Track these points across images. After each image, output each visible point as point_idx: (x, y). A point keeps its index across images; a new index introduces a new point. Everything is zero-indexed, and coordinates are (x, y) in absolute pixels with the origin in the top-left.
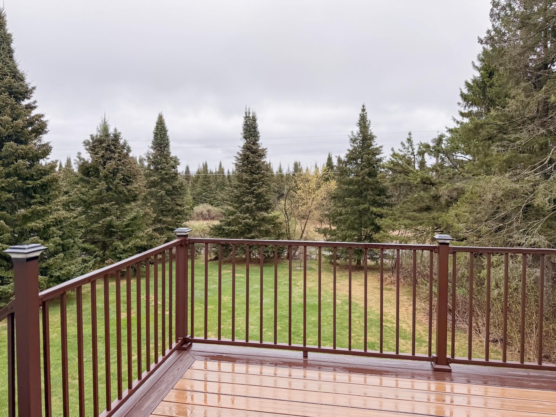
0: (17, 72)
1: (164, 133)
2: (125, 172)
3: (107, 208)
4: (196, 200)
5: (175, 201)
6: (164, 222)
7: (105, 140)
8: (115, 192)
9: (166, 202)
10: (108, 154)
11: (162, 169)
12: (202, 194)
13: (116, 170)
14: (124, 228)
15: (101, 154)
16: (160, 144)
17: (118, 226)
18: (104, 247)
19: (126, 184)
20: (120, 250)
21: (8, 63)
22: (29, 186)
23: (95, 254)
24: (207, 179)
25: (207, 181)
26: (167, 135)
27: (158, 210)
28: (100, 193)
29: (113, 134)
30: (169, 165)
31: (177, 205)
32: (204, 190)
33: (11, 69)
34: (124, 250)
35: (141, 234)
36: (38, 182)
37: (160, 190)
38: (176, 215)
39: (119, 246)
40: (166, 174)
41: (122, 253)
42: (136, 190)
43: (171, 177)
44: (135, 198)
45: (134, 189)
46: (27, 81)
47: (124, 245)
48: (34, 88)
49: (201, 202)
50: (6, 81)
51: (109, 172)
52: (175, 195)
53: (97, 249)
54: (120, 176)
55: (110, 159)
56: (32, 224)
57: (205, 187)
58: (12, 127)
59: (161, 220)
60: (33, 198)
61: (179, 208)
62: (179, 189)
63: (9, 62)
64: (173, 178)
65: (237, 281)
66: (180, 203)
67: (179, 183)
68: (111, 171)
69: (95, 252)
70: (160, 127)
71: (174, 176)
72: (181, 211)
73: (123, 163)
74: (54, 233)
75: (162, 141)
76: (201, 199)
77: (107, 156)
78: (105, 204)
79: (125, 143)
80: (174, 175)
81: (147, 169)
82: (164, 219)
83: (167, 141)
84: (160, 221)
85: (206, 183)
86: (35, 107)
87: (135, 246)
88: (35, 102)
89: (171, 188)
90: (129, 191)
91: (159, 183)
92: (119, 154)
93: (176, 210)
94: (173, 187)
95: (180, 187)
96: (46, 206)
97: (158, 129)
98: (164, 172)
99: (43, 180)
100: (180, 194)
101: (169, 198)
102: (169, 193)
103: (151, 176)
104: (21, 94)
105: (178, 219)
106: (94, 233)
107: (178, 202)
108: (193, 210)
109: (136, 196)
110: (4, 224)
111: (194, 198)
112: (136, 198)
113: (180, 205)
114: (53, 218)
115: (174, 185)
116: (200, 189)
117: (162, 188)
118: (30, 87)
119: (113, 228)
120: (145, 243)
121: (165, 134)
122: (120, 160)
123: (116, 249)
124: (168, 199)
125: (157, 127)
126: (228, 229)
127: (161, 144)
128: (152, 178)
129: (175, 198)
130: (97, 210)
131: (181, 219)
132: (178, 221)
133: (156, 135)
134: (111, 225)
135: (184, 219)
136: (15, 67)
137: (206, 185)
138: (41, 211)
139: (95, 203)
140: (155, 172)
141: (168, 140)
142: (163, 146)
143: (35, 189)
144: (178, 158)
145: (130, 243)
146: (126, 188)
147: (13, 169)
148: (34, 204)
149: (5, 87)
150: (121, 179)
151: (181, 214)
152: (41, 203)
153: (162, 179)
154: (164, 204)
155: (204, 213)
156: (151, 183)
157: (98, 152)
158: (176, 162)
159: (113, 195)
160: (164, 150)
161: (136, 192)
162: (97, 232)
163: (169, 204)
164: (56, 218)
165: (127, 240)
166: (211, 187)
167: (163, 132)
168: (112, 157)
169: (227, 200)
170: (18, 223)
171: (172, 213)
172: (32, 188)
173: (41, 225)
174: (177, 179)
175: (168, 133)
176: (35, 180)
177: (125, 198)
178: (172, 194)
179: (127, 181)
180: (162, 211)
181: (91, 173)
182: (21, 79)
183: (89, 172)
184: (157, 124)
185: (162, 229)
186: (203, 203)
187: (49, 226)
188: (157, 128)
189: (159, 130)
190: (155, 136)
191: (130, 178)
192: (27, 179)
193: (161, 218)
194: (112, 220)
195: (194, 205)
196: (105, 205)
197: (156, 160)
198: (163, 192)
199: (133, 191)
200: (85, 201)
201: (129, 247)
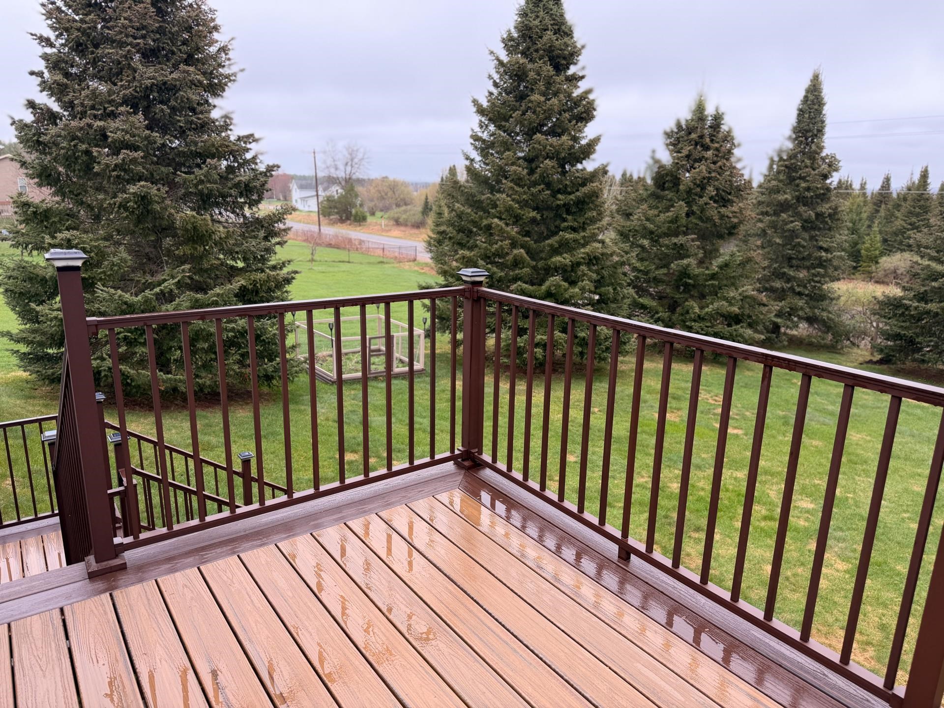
0: (563, 23)
1: (816, 110)
2: (721, 184)
3: (682, 245)
4: (889, 245)
5: (817, 240)
6: (789, 280)
7: (697, 127)
8: (700, 218)
9: (799, 243)
10: (698, 151)
11: (800, 178)
12: (905, 233)
13: (706, 181)
14: (707, 280)
15: (685, 152)
16: (805, 130)
17: (697, 276)
18: (673, 307)
19: (721, 204)
20: (693, 316)
21: (551, 10)
22: (559, 202)
23: (657, 316)
24: (922, 203)
25: (920, 207)
26: (824, 112)
27: (783, 256)
28: (675, 220)
29: (711, 116)
30: (816, 172)
31: (821, 248)
32: (910, 224)
33: (554, 19)
34: (699, 316)
35: (732, 294)
36: (572, 197)
37: (792, 219)
38: (814, 268)
39: (692, 308)
40: (808, 189)
41: (695, 321)
42: (735, 217)
43: (816, 195)
44: (731, 231)
45: (731, 215)
46: (577, 35)
47: (702, 308)
48: (583, 47)
49: (898, 248)
50: (545, 38)
51: (695, 184)
52: (820, 229)
53: (661, 309)
54: (711, 191)
55: (699, 160)
56: (557, 259)
57: (914, 219)
58: (545, 111)
59: (784, 273)
60: (565, 220)
61: (823, 254)
62: (827, 219)
63: (553, 7)
64: (822, 196)
65: (903, 411)
66: (825, 246)
67: (830, 208)
68: (698, 182)
69: (657, 313)
70: (811, 97)
71: (823, 194)
72: (825, 261)
73: (720, 167)
74: (584, 275)
75: (811, 125)
76: (901, 243)
77: (696, 155)
78: (680, 237)
79: (729, 132)
80: (822, 192)
81: (774, 180)
82: (792, 273)
83: (820, 125)
84: (782, 276)
85: (917, 210)
86: (583, 77)
87: (718, 313)
88: (583, 68)
89: (814, 217)
90: (722, 217)
91: (791, 206)
92: (715, 153)
93: (816, 258)
94: (819, 215)
95: (830, 215)
96: (579, 233)
97: (807, 101)
98: (803, 185)
99: (578, 194)
100: (830, 229)
101: (806, 236)
102: (808, 225)
103: (779, 192)
104: (565, 58)
105: (816, 276)
106: (659, 282)
107: (821, 243)
108: (877, 263)
109: (735, 227)
110: (525, 255)
111: (885, 241)
112: (733, 231)
113: (827, 250)
114: (584, 253)
115: (819, 209)
116: (902, 223)
117: (798, 215)
118: (579, 45)
119: (689, 278)
120: (735, 309)
121: (819, 112)
122: (714, 163)
123: (688, 312)
124: (803, 239)
125: (806, 97)
126: (916, 308)
127: (807, 131)
128: (781, 197)
129: (816, 235)
130: (667, 246)
131: (823, 276)
132: (816, 279)
133: (801, 112)
134: (686, 274)
135: (830, 276)
136: (562, 15)
137: (918, 215)
138: (571, 241)
139: (666, 235)
140: (788, 184)
141: (823, 122)
142: (810, 134)
143: (567, 207)
144: (838, 157)
145: (711, 306)
146: (719, 212)
147: (540, 176)
148: (565, 230)
149: (544, 50)
150: (712, 196)
151: (824, 267)
152: (574, 230)
153: (801, 200)
154: (795, 246)
155: (899, 272)
156: (777, 205)
157: (682, 148)
158: (833, 165)
159: (697, 224)
160: (812, 142)
161: (732, 220)
162: (663, 282)
163: (804, 247)
164: (587, 254)
165: (709, 299)
166: (928, 220)
167: (816, 107)
168: (703, 157)
169: (926, 247)
170: (543, 255)
171: (807, 263)
172: (564, 205)
173: (568, 260)
174: (829, 199)
175: (826, 110)
176: (570, 194)
177: (713, 229)
178: (814, 228)
179: (722, 200)
180: (790, 259)
181: (666, 185)
182: (569, 34)
183: (664, 183)
184: (808, 91)
185: (783, 290)
186: (902, 251)
187: (579, 264)
188: (806, 99)
189: (809, 102)
190: (799, 115)
191: (730, 194)
192: (559, 191)
193: (785, 270)
194: (688, 265)
195: (882, 254)
196: (681, 240)
197: (793, 161)
198: (798, 224)
199: (727, 217)
200: (652, 232)
201: (707, 313)
